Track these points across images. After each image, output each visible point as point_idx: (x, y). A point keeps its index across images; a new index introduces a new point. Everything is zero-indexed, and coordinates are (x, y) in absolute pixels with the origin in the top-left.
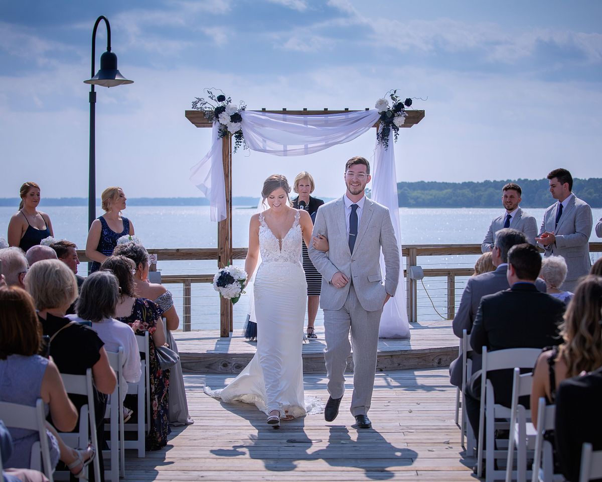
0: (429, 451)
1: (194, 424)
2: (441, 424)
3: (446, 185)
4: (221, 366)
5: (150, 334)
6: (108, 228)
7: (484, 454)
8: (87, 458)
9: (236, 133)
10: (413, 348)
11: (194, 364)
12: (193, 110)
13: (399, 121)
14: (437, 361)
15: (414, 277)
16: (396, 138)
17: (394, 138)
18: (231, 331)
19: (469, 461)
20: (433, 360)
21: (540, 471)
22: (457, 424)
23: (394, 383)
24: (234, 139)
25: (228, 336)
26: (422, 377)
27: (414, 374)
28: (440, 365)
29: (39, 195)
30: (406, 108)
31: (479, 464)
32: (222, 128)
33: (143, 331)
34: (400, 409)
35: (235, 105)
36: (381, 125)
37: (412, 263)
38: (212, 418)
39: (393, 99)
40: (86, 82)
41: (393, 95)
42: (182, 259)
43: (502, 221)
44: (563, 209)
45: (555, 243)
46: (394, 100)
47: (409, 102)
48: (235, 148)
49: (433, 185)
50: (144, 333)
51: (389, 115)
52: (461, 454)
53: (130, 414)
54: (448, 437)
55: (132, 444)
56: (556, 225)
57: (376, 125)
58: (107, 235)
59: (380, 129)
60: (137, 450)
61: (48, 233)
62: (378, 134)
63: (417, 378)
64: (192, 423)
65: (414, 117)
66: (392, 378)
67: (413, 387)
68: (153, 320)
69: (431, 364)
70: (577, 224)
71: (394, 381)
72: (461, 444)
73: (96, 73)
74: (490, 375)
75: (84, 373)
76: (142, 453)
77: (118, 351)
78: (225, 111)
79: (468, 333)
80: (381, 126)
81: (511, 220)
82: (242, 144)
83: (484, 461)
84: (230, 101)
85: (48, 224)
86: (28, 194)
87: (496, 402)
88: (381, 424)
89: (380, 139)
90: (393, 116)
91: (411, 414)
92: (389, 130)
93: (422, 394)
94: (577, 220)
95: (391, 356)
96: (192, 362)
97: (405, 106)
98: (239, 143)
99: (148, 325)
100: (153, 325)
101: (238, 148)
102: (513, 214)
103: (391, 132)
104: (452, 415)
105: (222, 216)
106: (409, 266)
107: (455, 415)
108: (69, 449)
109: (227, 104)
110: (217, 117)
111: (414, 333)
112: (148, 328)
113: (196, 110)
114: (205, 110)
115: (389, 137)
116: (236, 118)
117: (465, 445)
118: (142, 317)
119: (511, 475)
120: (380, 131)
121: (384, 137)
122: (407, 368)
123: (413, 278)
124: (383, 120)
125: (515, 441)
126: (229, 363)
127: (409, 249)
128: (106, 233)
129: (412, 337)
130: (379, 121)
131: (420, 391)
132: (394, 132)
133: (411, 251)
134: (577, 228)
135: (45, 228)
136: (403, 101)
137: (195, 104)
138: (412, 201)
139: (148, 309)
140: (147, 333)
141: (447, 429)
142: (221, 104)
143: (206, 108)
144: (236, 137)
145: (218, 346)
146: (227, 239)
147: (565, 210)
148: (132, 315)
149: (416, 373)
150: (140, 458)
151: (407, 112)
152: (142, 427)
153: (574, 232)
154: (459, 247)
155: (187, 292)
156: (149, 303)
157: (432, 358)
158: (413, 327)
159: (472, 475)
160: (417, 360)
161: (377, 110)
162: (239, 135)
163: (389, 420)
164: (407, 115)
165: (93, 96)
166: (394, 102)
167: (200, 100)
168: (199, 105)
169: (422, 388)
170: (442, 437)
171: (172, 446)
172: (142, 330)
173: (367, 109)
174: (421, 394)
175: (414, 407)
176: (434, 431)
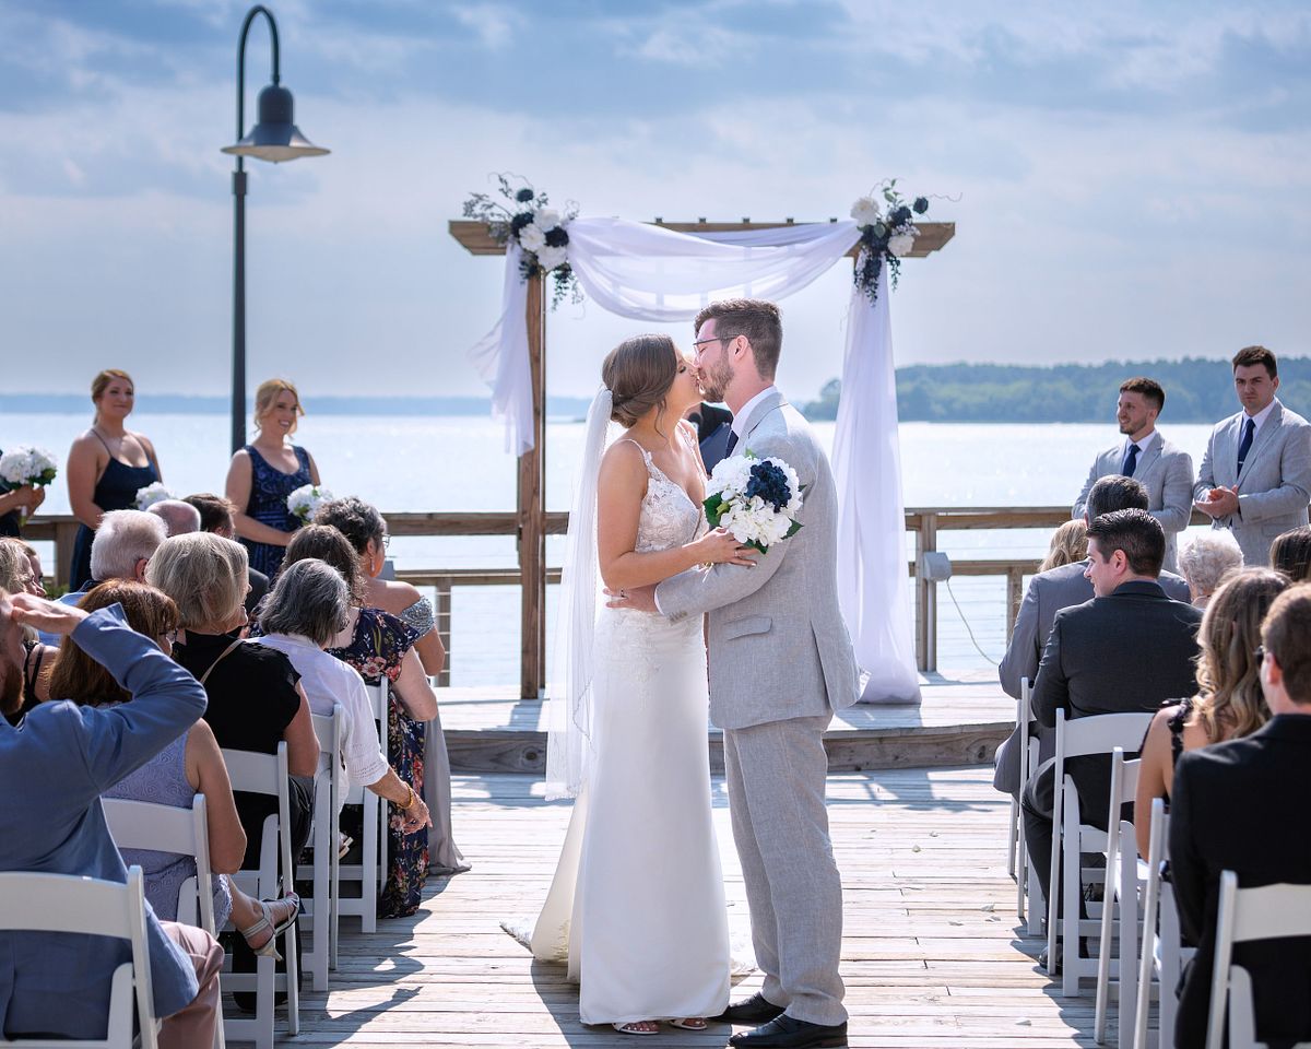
0: (952, 924)
1: (472, 871)
2: (979, 874)
3: (1016, 373)
4: (522, 759)
5: (390, 682)
6: (265, 464)
7: (1059, 927)
8: (281, 918)
9: (557, 268)
10: (926, 724)
11: (466, 754)
12: (467, 219)
13: (900, 244)
14: (975, 751)
15: (932, 575)
16: (895, 282)
17: (890, 280)
18: (543, 686)
19: (1034, 943)
20: (967, 749)
21: (1156, 942)
22: (1012, 874)
23: (884, 795)
24: (551, 281)
25: (536, 697)
26: (942, 783)
27: (926, 776)
28: (983, 760)
29: (130, 393)
30: (916, 218)
31: (1049, 948)
32: (528, 259)
33: (375, 677)
34: (894, 846)
35: (555, 210)
36: (861, 254)
37: (927, 546)
38: (507, 859)
39: (889, 198)
40: (226, 150)
41: (888, 189)
42: (440, 534)
43: (1120, 457)
44: (1255, 432)
45: (1239, 512)
46: (890, 201)
47: (921, 205)
48: (555, 300)
49: (985, 373)
50: (377, 680)
51: (880, 233)
52: (1017, 930)
53: (347, 844)
54: (993, 899)
55: (352, 906)
56: (1240, 467)
57: (853, 253)
58: (266, 479)
59: (859, 261)
60: (360, 917)
61: (150, 475)
62: (855, 273)
63: (934, 786)
64: (468, 869)
65: (932, 237)
66: (882, 785)
67: (926, 803)
68: (396, 651)
69: (963, 758)
70: (1286, 465)
71: (884, 790)
72: (1017, 913)
73: (248, 130)
74: (1070, 765)
75: (274, 752)
76: (370, 923)
77: (332, 713)
78: (532, 222)
79: (1031, 684)
80: (863, 257)
81: (1139, 457)
82: (570, 292)
83: (1060, 940)
84: (545, 201)
85: (151, 457)
86: (107, 391)
87: (1083, 821)
88: (856, 874)
89: (860, 282)
90: (888, 234)
91: (917, 855)
92: (879, 264)
93: (943, 817)
94: (1285, 457)
95: (881, 739)
96: (461, 750)
97: (914, 214)
98: (564, 291)
99: (385, 662)
100: (395, 664)
101: (559, 301)
102: (1143, 444)
103: (882, 269)
104: (1002, 857)
105: (526, 444)
106: (920, 552)
107: (1008, 857)
108: (247, 898)
109: (539, 206)
110: (517, 235)
111: (929, 694)
112: (385, 669)
113: (471, 219)
114: (492, 219)
115: (880, 280)
116: (557, 237)
117: (1026, 914)
118: (372, 646)
119: (1107, 968)
120: (861, 265)
121: (869, 277)
122: (912, 764)
123: (928, 576)
124: (866, 243)
125: (1116, 892)
126: (540, 751)
127: (920, 516)
128: (262, 476)
129: (924, 703)
130: (857, 245)
131: (939, 811)
132: (889, 267)
133: (925, 521)
134: (1285, 473)
135: (144, 463)
136: (909, 203)
137: (469, 207)
138: (938, 409)
139: (384, 631)
140: (385, 682)
141: (991, 884)
142: (524, 208)
143: (492, 215)
144: (557, 277)
145: (516, 717)
146: (536, 492)
147: (1260, 435)
148: (353, 645)
149: (933, 775)
150: (365, 934)
151: (918, 226)
152: (371, 873)
153: (1279, 483)
154: (1028, 512)
155: (444, 603)
156: (388, 619)
157: (965, 744)
158: (928, 682)
159: (1035, 970)
160: (935, 749)
161: (855, 222)
162: (564, 272)
163: (873, 866)
164: (918, 233)
165: (240, 181)
166: (891, 205)
167: (480, 198)
168: (477, 209)
169: (943, 805)
170: (980, 899)
171: (428, 913)
172: (373, 675)
173: (834, 221)
174: (940, 816)
175: (925, 842)
176: (963, 887)
